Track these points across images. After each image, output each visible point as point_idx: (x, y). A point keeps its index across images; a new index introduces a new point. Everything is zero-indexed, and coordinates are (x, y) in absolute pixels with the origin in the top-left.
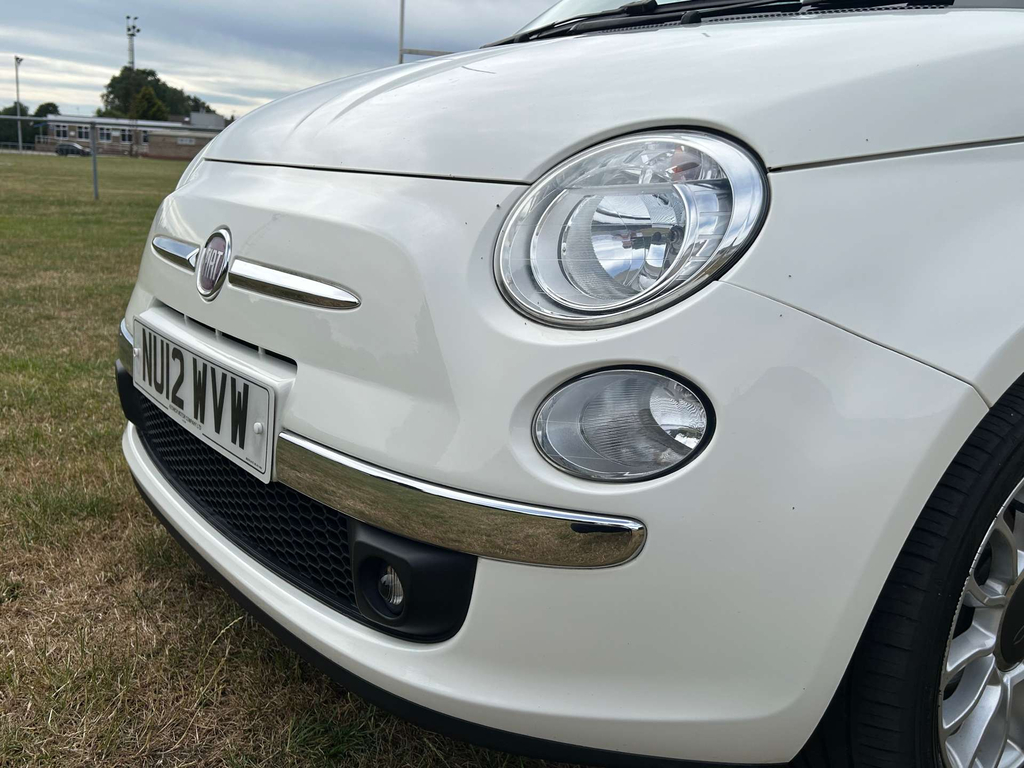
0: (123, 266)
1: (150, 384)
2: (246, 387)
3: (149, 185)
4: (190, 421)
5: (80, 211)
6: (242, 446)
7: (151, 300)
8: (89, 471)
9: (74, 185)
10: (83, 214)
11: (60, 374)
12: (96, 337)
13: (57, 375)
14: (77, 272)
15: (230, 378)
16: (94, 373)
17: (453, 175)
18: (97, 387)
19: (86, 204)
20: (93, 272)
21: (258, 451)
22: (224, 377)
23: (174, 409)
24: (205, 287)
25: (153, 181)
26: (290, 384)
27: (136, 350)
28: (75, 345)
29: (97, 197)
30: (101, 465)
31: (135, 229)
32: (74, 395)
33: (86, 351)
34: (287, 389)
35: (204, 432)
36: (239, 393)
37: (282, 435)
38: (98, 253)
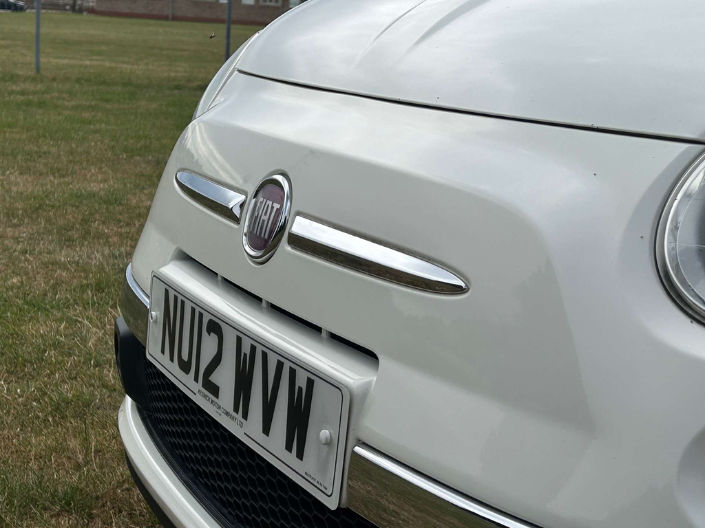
0: (77, 168)
1: (172, 360)
2: (310, 383)
3: (99, 53)
4: (227, 414)
5: (18, 89)
6: (300, 455)
7: (171, 249)
8: (60, 449)
9: (7, 51)
10: (23, 93)
11: (12, 313)
12: (52, 264)
13: (9, 314)
14: (21, 173)
15: (287, 367)
16: (53, 314)
17: (596, 125)
18: (58, 332)
19: (26, 79)
20: (41, 175)
21: (323, 468)
22: (280, 365)
23: (205, 396)
24: (254, 246)
25: (104, 48)
26: (369, 383)
27: (154, 313)
28: (27, 274)
29: (38, 70)
30: (74, 443)
31: (87, 115)
32: (32, 344)
33: (41, 284)
34: (366, 391)
35: (247, 431)
36: (300, 389)
37: (358, 450)
38: (45, 148)
